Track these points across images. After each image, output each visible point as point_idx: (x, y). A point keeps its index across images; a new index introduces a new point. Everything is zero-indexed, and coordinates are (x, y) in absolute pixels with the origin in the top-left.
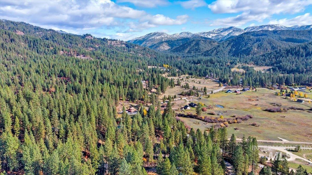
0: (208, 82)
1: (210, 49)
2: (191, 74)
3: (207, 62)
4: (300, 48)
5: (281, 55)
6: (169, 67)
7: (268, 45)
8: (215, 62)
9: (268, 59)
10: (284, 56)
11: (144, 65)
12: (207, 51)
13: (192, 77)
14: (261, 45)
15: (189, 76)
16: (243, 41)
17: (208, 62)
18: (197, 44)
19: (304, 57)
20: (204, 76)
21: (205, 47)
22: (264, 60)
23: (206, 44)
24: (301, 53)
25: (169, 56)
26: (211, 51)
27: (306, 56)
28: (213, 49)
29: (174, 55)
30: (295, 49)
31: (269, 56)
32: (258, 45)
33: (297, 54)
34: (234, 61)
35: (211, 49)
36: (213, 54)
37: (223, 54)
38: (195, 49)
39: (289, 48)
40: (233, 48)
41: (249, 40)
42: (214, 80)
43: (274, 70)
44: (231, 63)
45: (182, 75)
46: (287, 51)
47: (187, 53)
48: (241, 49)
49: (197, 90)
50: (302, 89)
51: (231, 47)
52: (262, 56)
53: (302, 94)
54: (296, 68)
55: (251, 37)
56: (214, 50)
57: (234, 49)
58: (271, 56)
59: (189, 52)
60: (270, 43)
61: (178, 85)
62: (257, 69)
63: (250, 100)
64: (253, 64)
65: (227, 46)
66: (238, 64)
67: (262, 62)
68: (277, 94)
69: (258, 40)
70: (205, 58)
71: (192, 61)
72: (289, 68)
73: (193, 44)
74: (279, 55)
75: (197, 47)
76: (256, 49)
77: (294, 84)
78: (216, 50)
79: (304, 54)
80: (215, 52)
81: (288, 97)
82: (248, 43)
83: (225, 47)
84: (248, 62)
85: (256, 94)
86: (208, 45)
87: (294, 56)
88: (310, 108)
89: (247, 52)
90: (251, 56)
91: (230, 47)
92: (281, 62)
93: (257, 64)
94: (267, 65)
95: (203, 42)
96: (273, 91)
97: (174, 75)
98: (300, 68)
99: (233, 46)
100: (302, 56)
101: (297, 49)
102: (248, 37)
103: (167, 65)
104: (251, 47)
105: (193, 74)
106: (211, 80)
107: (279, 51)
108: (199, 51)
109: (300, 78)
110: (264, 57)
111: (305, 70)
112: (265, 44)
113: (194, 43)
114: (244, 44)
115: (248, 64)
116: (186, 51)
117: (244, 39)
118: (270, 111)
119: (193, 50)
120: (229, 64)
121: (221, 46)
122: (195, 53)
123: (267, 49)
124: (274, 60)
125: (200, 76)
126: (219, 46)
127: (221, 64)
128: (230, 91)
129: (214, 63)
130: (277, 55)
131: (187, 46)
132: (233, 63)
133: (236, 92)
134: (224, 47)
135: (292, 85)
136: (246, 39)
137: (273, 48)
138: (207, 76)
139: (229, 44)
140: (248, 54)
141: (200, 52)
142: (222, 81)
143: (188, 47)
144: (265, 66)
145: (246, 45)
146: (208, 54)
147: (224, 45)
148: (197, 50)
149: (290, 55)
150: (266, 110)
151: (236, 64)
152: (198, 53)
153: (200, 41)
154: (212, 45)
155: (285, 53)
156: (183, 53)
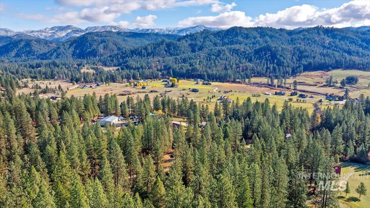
1: (47, 51)
2: (35, 78)
4: (141, 49)
5: (127, 56)
7: (114, 46)
9: (116, 60)
10: (129, 57)
12: (44, 53)
13: (37, 80)
14: (107, 46)
15: (33, 79)
16: (87, 42)
17: (51, 65)
18: (28, 45)
19: (146, 57)
20: (52, 78)
21: (40, 50)
22: (112, 61)
23: (40, 46)
24: (143, 53)
26: (50, 53)
27: (147, 56)
28: (52, 52)
30: (138, 49)
31: (116, 57)
32: (104, 46)
33: (140, 54)
35: (50, 52)
36: (53, 57)
37: (66, 57)
38: (27, 51)
39: (133, 49)
40: (76, 50)
41: (93, 41)
42: (64, 81)
43: (122, 69)
44: (79, 65)
46: (131, 51)
47: (15, 56)
48: (86, 50)
49: (50, 89)
50: (146, 81)
52: (110, 57)
53: (145, 84)
54: (140, 66)
55: (96, 38)
56: (54, 52)
57: (78, 51)
58: (118, 57)
59: (17, 55)
60: (116, 45)
62: (106, 69)
63: (105, 91)
64: (102, 65)
66: (86, 65)
67: (110, 63)
68: (126, 86)
69: (103, 41)
71: (28, 65)
72: (135, 67)
73: (22, 46)
74: (125, 55)
75: (28, 49)
76: (102, 51)
77: (139, 78)
78: (56, 53)
79: (146, 54)
80: (55, 54)
81: (136, 87)
82: (92, 45)
83: (67, 49)
84: (96, 63)
85: (109, 87)
86: (44, 47)
87: (138, 56)
88: (150, 91)
89: (94, 53)
90: (97, 58)
91: (72, 49)
92: (127, 61)
93: (106, 65)
94: (115, 66)
95: (36, 43)
96: (124, 84)
98: (144, 66)
100: (144, 56)
101: (139, 50)
102: (91, 37)
104: (97, 48)
105: (38, 78)
106: (62, 81)
107: (124, 52)
108: (32, 53)
109: (143, 73)
110: (111, 58)
111: (147, 67)
112: (111, 46)
113: (23, 43)
114: (89, 46)
115: (96, 65)
116: (13, 54)
117: (88, 40)
118: (122, 95)
119: (24, 53)
120: (76, 66)
121: (62, 47)
122: (27, 56)
123: (113, 51)
124: (121, 60)
125: (47, 78)
126: (59, 48)
127: (67, 66)
128: (85, 87)
130: (123, 55)
131: (12, 47)
133: (91, 87)
134: (65, 49)
135: (138, 80)
136: (90, 40)
137: (119, 49)
138: (56, 77)
139: (71, 45)
140: (95, 56)
141: (33, 55)
143: (14, 49)
144: (114, 66)
145: (90, 46)
146: (46, 57)
147: (65, 46)
148: (29, 52)
149: (135, 56)
150: (120, 95)
151: (84, 66)
152: (32, 57)
153: (31, 41)
154: (49, 46)
155: (130, 53)
156: (7, 57)
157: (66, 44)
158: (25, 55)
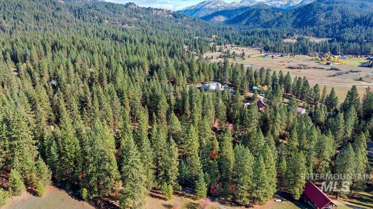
0: (252, 50)
2: (238, 44)
3: (261, 34)
5: (347, 26)
6: (217, 37)
7: (339, 14)
8: (270, 33)
9: (331, 30)
10: (350, 27)
11: (190, 34)
12: (268, 22)
13: (237, 46)
14: (330, 15)
15: (235, 45)
16: (312, 10)
18: (258, 14)
20: (251, 46)
21: (266, 18)
22: (327, 31)
23: (267, 14)
25: (221, 28)
26: (272, 22)
28: (275, 20)
29: (228, 27)
30: (366, 17)
31: (333, 27)
32: (327, 14)
33: (366, 23)
34: (292, 32)
35: (273, 20)
36: (274, 25)
38: (255, 20)
39: (359, 17)
40: (298, 19)
41: (318, 8)
44: (288, 35)
45: (228, 44)
46: (355, 20)
47: (245, 24)
48: (307, 19)
49: (236, 55)
50: (344, 56)
51: (296, 18)
52: (326, 26)
55: (323, 5)
56: (276, 21)
57: (299, 20)
58: (335, 26)
59: (247, 24)
60: (341, 12)
61: (220, 51)
63: (281, 62)
64: (313, 36)
65: (292, 16)
66: (295, 35)
67: (323, 33)
68: (312, 60)
69: (330, 9)
70: (260, 30)
71: (246, 33)
73: (253, 15)
74: (345, 25)
75: (256, 18)
76: (322, 19)
77: (340, 53)
78: (278, 21)
80: (276, 23)
81: (321, 62)
82: (316, 13)
83: (289, 17)
84: (307, 33)
86: (270, 15)
87: (362, 26)
89: (312, 23)
91: (294, 17)
93: (317, 36)
94: (328, 37)
95: (264, 11)
96: (311, 58)
97: (220, 44)
98: (360, 39)
99: (298, 17)
102: (318, 5)
103: (215, 36)
105: (240, 44)
106: (256, 49)
108: (258, 22)
112: (336, 14)
113: (254, 12)
114: (312, 14)
115: (307, 35)
116: (244, 22)
117: (313, 8)
118: (291, 68)
119: (252, 21)
120: (285, 35)
121: (285, 17)
122: (254, 24)
124: (337, 31)
125: (247, 45)
126: (282, 16)
127: (276, 35)
128: (266, 56)
129: (269, 35)
130: (343, 25)
131: (245, 16)
132: (290, 34)
133: (273, 57)
134: (287, 18)
136: (315, 8)
138: (254, 45)
139: (294, 14)
140: (312, 26)
141: (259, 24)
142: (267, 49)
143: (246, 18)
144: (325, 37)
146: (268, 25)
147: (288, 15)
148: (256, 21)
149: (357, 25)
150: (288, 68)
152: (257, 25)
153: (261, 10)
154: (275, 15)
155: (352, 23)
156: (240, 25)
157: (289, 13)
158: (252, 24)
